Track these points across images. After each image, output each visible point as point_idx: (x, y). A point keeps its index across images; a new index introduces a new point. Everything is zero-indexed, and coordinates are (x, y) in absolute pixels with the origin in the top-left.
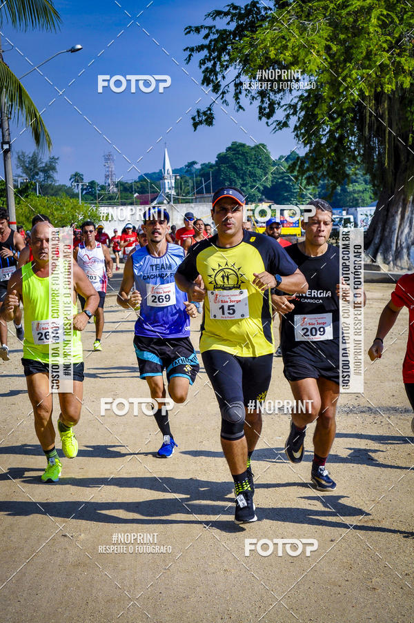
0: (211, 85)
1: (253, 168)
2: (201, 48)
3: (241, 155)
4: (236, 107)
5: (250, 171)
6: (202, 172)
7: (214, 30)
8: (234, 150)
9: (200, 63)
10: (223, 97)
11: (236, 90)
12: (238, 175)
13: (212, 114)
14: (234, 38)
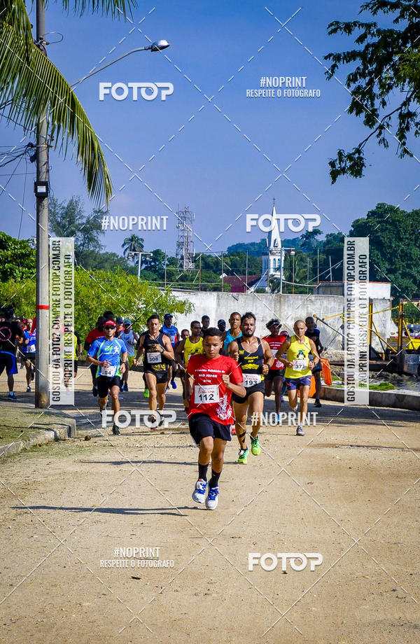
0: (363, 115)
1: (408, 245)
2: (351, 56)
3: (390, 224)
4: (400, 151)
5: (402, 251)
6: (327, 248)
7: (374, 30)
8: (381, 216)
9: (349, 79)
10: (380, 133)
11: (401, 124)
12: (384, 255)
13: (361, 159)
14: (404, 44)
